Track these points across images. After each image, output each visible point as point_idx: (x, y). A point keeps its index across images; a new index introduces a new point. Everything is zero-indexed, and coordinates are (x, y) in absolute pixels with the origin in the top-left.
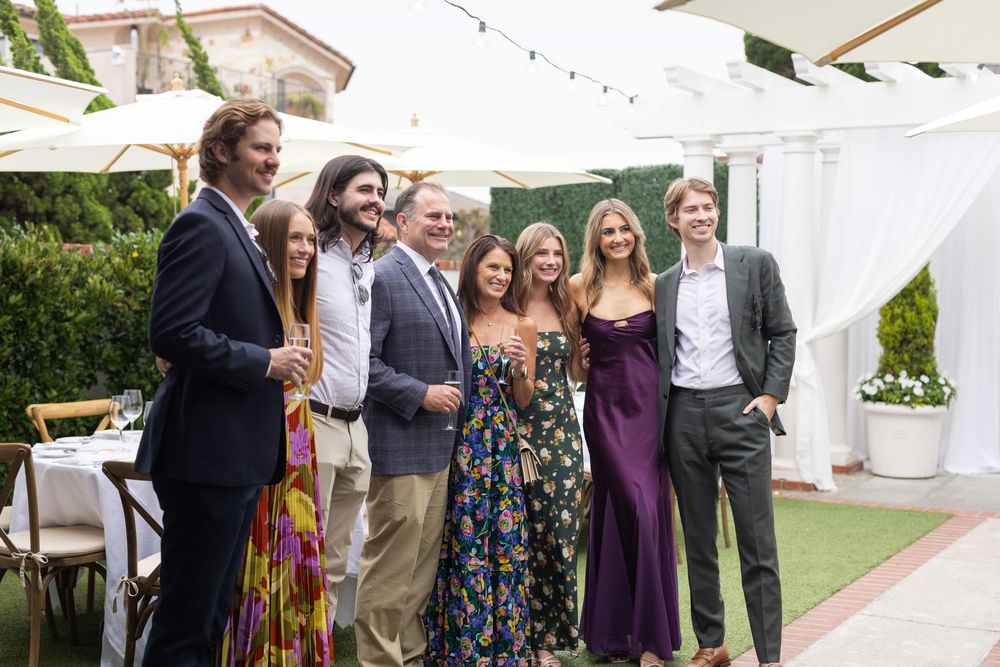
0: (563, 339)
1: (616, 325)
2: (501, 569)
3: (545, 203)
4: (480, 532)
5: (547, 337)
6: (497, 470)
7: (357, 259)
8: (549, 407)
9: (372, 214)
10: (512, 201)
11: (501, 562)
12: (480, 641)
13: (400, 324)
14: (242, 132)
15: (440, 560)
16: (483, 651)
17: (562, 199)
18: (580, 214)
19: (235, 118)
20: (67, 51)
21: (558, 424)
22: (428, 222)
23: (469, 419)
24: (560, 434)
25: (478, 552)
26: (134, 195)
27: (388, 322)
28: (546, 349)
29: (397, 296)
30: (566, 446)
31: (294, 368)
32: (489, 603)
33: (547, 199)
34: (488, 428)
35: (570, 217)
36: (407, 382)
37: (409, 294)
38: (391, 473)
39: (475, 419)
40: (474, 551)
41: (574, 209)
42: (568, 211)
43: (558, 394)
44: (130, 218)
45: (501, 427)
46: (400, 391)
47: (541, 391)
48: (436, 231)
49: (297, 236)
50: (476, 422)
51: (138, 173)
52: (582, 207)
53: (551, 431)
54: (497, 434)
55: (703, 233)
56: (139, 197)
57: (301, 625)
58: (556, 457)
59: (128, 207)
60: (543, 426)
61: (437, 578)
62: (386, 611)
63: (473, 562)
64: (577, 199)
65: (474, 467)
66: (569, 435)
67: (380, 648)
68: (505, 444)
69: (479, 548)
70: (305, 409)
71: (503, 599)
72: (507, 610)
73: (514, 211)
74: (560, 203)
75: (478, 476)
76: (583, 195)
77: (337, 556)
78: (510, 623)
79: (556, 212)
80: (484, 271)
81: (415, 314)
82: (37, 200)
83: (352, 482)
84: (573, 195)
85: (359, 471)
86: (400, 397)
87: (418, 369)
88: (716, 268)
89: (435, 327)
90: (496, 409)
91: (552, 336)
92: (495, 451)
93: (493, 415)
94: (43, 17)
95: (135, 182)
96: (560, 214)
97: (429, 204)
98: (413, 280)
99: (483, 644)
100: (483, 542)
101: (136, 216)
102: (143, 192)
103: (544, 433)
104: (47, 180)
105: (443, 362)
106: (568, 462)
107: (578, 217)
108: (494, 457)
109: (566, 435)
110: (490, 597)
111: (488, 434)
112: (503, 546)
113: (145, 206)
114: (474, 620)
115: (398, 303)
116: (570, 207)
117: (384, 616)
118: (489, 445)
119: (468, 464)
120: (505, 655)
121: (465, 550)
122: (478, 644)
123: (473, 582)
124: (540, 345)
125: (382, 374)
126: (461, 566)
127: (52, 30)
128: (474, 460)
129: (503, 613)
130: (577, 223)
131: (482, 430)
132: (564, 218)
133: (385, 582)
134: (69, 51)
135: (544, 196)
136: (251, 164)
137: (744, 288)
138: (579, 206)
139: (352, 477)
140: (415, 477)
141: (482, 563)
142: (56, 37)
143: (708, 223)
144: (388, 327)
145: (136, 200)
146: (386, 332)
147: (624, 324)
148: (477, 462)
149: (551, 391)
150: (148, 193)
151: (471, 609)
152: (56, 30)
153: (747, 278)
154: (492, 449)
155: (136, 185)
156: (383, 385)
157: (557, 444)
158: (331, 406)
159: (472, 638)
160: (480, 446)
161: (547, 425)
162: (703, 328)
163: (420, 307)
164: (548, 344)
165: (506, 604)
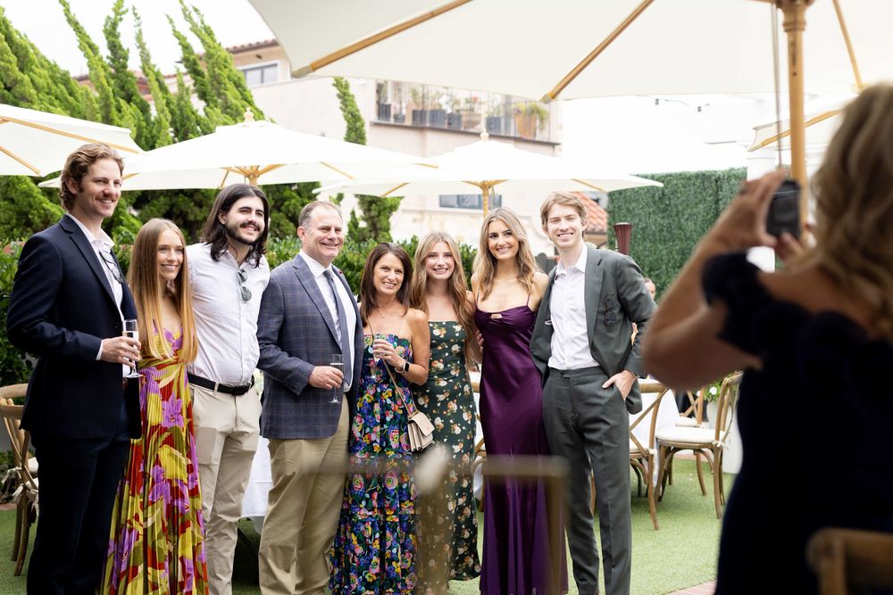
0: (458, 328)
1: (493, 317)
2: (388, 519)
3: (654, 203)
4: (368, 487)
5: (444, 326)
6: (384, 438)
7: (244, 265)
8: (443, 383)
9: (251, 230)
10: (626, 202)
11: (388, 513)
12: (367, 577)
13: (291, 317)
14: (84, 170)
15: (342, 510)
16: (369, 586)
17: (669, 199)
18: (686, 212)
19: (79, 160)
20: (228, 85)
21: (452, 397)
22: (321, 234)
23: (362, 395)
24: (453, 406)
25: (367, 503)
26: (286, 203)
27: (282, 316)
28: (442, 336)
29: (289, 294)
30: (458, 417)
31: (119, 353)
32: (375, 547)
33: (657, 199)
34: (377, 402)
35: (677, 215)
36: (296, 363)
37: (300, 293)
38: (284, 437)
39: (367, 395)
40: (364, 503)
41: (680, 208)
42: (674, 210)
43: (453, 373)
44: (282, 223)
45: (389, 401)
46: (290, 372)
47: (437, 369)
48: (326, 241)
49: (165, 248)
50: (367, 397)
51: (290, 185)
52: (687, 206)
53: (445, 403)
54: (385, 407)
55: (565, 240)
56: (290, 204)
57: (169, 553)
58: (447, 426)
59: (281, 214)
60: (437, 398)
61: (340, 524)
62: (281, 547)
63: (363, 512)
64: (683, 198)
65: (365, 434)
66: (461, 407)
67: (274, 577)
68: (392, 416)
69: (367, 500)
70: (178, 383)
71: (389, 544)
72: (392, 553)
73: (628, 210)
74: (668, 202)
75: (368, 442)
76: (689, 195)
77: (232, 501)
78: (394, 563)
79: (664, 211)
80: (379, 272)
81: (304, 309)
82: (197, 210)
83: (240, 443)
84: (680, 195)
85: (246, 435)
86: (290, 376)
87: (308, 353)
88: (578, 271)
89: (321, 321)
90: (385, 386)
91: (449, 326)
92: (383, 421)
93: (382, 392)
94: (210, 58)
95: (287, 193)
96: (667, 213)
97: (321, 219)
98: (305, 282)
99: (370, 580)
100: (370, 495)
101: (288, 221)
102: (293, 201)
103: (439, 405)
104: (203, 194)
105: (329, 348)
106: (457, 430)
107: (683, 215)
108: (382, 426)
109: (458, 407)
110: (377, 542)
111: (377, 408)
112: (389, 500)
113: (295, 213)
114: (362, 559)
115: (289, 301)
116: (676, 206)
117: (279, 551)
118: (378, 416)
119: (361, 432)
120: (391, 590)
121: (356, 502)
122: (364, 579)
123: (362, 528)
124: (437, 332)
125: (276, 357)
126: (353, 516)
127: (216, 69)
128: (365, 428)
129: (389, 556)
130: (682, 221)
131: (372, 404)
132: (671, 216)
133: (281, 524)
134: (230, 85)
135: (653, 196)
136: (91, 194)
137: (598, 289)
138: (684, 205)
139: (240, 439)
140: (303, 441)
141: (370, 513)
142: (219, 74)
143: (571, 231)
144: (282, 320)
145: (288, 207)
146: (280, 324)
147: (500, 316)
148: (368, 430)
149: (447, 369)
150: (297, 201)
151: (359, 550)
152: (220, 69)
153: (601, 280)
154: (381, 420)
155: (288, 195)
156: (275, 366)
157: (449, 414)
158: (217, 383)
159: (359, 574)
160: (370, 417)
161: (441, 397)
162: (567, 321)
163: (308, 304)
164: (444, 332)
165: (391, 548)
